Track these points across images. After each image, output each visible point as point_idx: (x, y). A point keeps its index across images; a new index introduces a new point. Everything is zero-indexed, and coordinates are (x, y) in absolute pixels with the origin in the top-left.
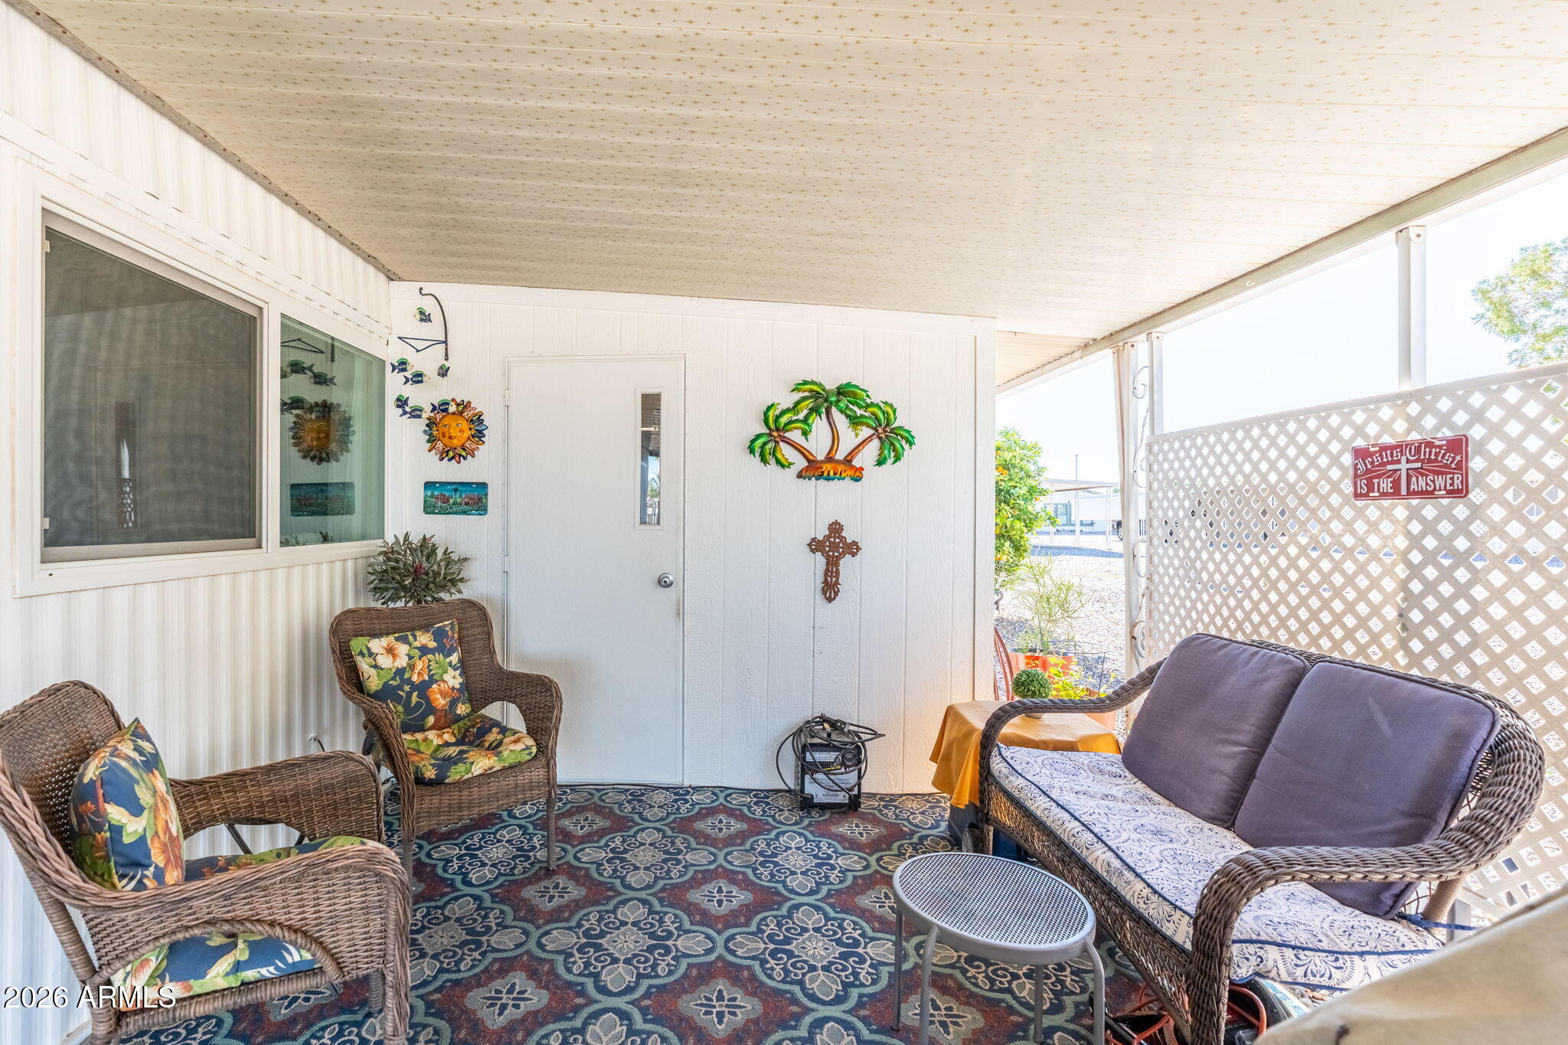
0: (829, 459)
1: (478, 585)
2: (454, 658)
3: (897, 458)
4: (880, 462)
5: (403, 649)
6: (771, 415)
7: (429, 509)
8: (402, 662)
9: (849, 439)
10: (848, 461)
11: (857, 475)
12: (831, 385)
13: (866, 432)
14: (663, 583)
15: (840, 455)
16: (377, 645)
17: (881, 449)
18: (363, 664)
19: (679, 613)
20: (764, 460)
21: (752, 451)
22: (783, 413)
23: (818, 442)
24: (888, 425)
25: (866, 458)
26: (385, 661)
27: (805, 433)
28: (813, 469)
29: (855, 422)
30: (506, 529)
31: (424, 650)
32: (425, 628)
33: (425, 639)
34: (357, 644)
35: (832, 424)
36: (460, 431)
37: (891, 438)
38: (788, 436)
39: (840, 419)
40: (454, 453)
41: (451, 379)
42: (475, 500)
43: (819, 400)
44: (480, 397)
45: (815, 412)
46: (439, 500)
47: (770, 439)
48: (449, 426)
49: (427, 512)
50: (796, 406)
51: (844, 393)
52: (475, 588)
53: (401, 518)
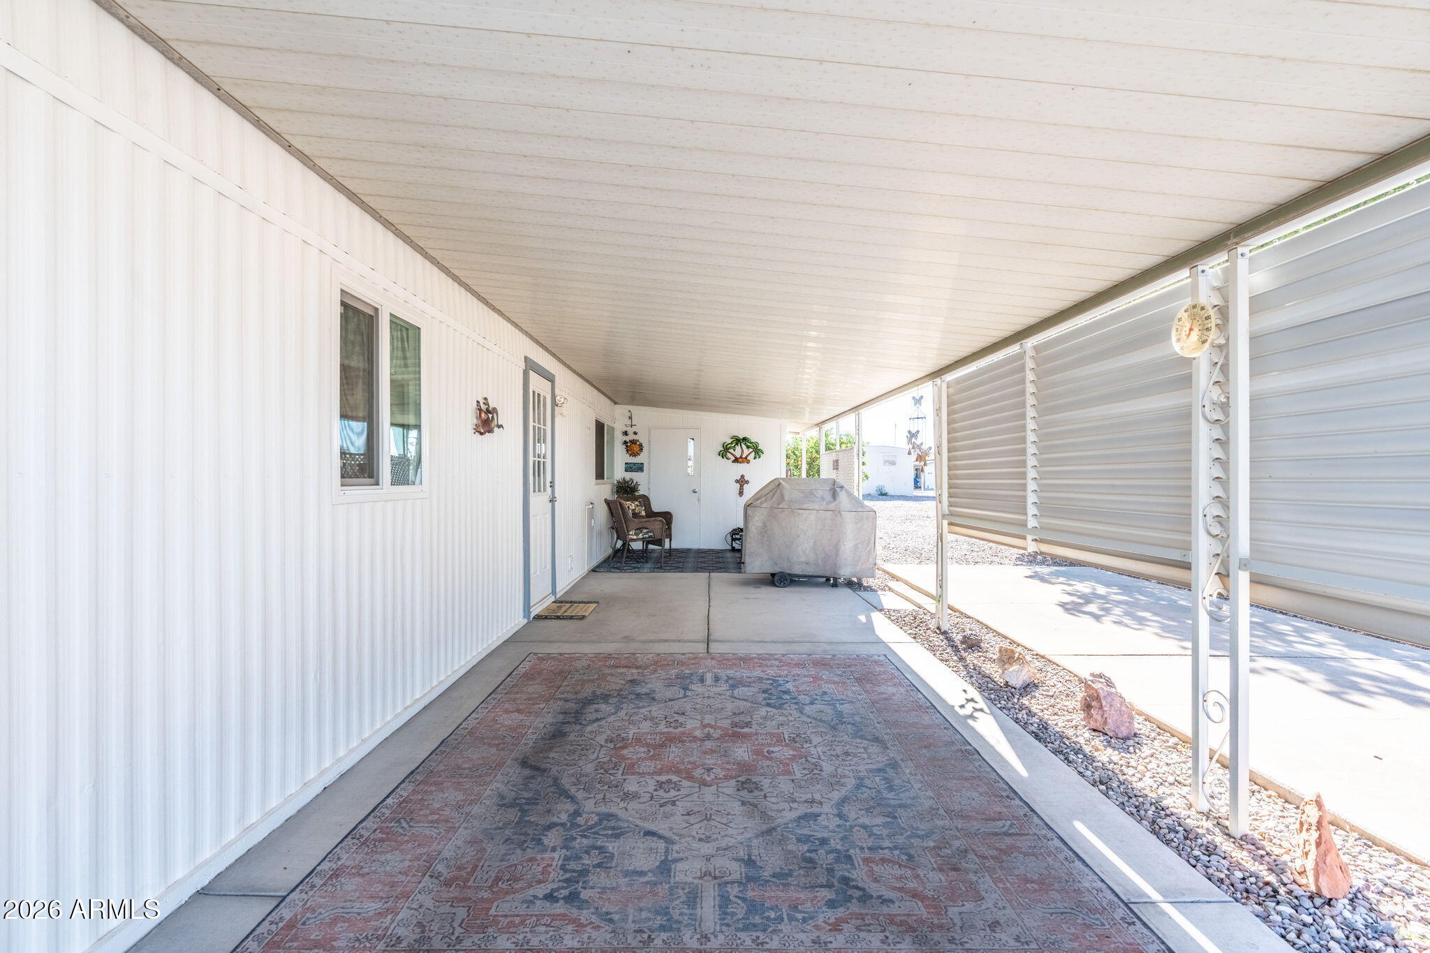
0: (741, 457)
1: (642, 490)
2: (644, 508)
3: (759, 458)
4: (755, 458)
5: (633, 505)
6: (725, 444)
8: (634, 508)
9: (746, 452)
10: (746, 458)
11: (748, 462)
12: (741, 437)
13: (751, 450)
14: (694, 492)
15: (744, 456)
16: (628, 503)
17: (755, 455)
19: (699, 500)
20: (723, 457)
21: (719, 455)
22: (728, 444)
23: (738, 453)
24: (757, 448)
25: (751, 457)
26: (630, 507)
27: (734, 450)
28: (736, 460)
29: (748, 447)
30: (649, 476)
31: (637, 505)
32: (636, 500)
33: (637, 503)
34: (623, 503)
35: (741, 448)
36: (636, 448)
37: (757, 451)
38: (730, 451)
39: (744, 446)
40: (634, 455)
41: (635, 433)
42: (639, 468)
43: (738, 441)
44: (641, 438)
45: (737, 444)
46: (629, 468)
47: (724, 451)
48: (633, 447)
49: (626, 471)
50: (732, 442)
51: (744, 439)
52: (641, 493)
53: (619, 473)
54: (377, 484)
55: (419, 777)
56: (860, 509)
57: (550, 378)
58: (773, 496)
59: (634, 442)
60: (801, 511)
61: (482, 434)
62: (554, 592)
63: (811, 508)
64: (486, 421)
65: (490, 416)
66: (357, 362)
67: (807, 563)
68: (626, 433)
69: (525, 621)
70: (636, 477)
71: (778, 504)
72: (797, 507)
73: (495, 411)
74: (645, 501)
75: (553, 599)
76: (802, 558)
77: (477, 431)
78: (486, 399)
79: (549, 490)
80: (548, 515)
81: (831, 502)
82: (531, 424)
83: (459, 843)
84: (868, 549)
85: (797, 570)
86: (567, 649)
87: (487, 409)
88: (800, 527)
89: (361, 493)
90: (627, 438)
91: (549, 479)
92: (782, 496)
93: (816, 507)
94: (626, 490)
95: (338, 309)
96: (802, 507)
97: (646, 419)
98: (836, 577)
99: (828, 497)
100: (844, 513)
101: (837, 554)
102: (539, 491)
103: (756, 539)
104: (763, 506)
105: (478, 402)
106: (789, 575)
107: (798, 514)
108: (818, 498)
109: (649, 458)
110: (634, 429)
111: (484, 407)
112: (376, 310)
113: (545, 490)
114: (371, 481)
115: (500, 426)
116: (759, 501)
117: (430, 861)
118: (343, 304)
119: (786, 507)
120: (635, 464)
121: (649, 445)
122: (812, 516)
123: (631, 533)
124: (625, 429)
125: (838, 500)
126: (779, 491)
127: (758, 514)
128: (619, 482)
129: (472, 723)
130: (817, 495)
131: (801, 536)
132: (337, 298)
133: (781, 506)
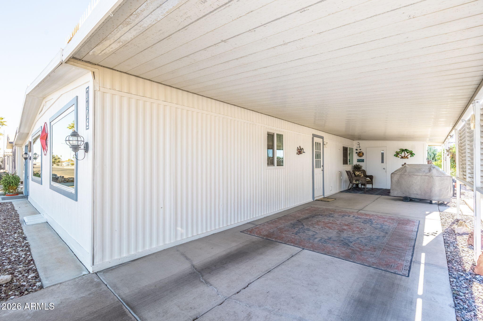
0: (404, 156)
1: (363, 168)
2: (363, 174)
3: (413, 156)
4: (411, 157)
5: (359, 173)
6: (397, 152)
7: (358, 162)
8: (359, 174)
9: (407, 154)
11: (408, 158)
12: (404, 149)
13: (409, 154)
14: (384, 169)
15: (406, 156)
16: (357, 172)
17: (411, 155)
18: (356, 173)
19: (386, 172)
20: (396, 157)
21: (395, 156)
22: (398, 152)
23: (403, 154)
24: (412, 153)
25: (409, 156)
26: (357, 173)
27: (401, 154)
28: (402, 158)
29: (407, 153)
30: (366, 163)
31: (360, 173)
32: (360, 171)
33: (360, 172)
34: (355, 172)
35: (405, 153)
36: (361, 154)
37: (412, 154)
38: (399, 154)
39: (405, 152)
40: (361, 156)
41: (360, 150)
42: (363, 161)
43: (403, 150)
44: (363, 151)
45: (402, 152)
46: (359, 161)
47: (397, 155)
48: (360, 154)
49: (357, 162)
50: (400, 151)
51: (406, 150)
52: (362, 169)
53: (355, 162)
54: (274, 166)
55: (279, 219)
56: (443, 176)
57: (322, 138)
58: (402, 170)
59: (360, 152)
60: (414, 176)
61: (299, 154)
62: (324, 195)
63: (418, 175)
64: (300, 151)
65: (301, 150)
66: (271, 144)
67: (417, 194)
68: (357, 150)
69: (313, 200)
70: (361, 164)
71: (404, 173)
72: (412, 174)
73: (303, 149)
74: (364, 172)
75: (323, 197)
76: (415, 192)
77: (297, 154)
78: (300, 146)
79: (322, 168)
80: (321, 174)
81: (427, 173)
82: (315, 150)
83: (282, 226)
84: (447, 191)
85: (413, 196)
86: (319, 206)
87: (300, 149)
88: (413, 181)
89: (271, 167)
90: (358, 151)
91: (322, 164)
92: (406, 170)
93: (421, 174)
94: (357, 168)
95: (267, 135)
96: (414, 174)
97: (364, 145)
98: (431, 200)
99: (427, 171)
100: (434, 177)
101: (431, 191)
102: (318, 167)
103: (395, 185)
104: (397, 174)
105: (298, 147)
106: (410, 198)
107: (412, 177)
108: (422, 171)
109: (366, 157)
110: (360, 148)
111: (299, 148)
112: (274, 133)
113: (320, 167)
114: (273, 165)
115: (304, 152)
116: (397, 172)
117: (277, 227)
118: (268, 134)
119: (407, 174)
120: (361, 160)
121: (366, 154)
122: (419, 178)
123: (354, 181)
124: (356, 148)
125: (431, 172)
126: (404, 169)
127: (395, 176)
128: (354, 165)
129: (291, 214)
130: (422, 170)
131: (414, 184)
132: (267, 133)
133: (405, 174)
